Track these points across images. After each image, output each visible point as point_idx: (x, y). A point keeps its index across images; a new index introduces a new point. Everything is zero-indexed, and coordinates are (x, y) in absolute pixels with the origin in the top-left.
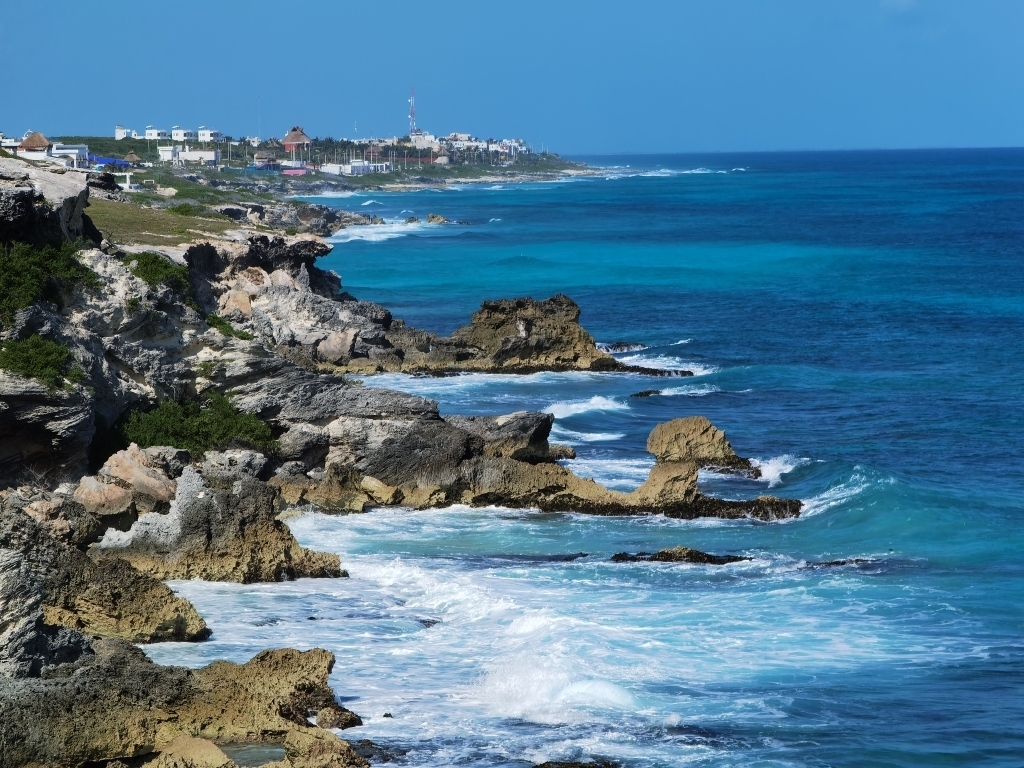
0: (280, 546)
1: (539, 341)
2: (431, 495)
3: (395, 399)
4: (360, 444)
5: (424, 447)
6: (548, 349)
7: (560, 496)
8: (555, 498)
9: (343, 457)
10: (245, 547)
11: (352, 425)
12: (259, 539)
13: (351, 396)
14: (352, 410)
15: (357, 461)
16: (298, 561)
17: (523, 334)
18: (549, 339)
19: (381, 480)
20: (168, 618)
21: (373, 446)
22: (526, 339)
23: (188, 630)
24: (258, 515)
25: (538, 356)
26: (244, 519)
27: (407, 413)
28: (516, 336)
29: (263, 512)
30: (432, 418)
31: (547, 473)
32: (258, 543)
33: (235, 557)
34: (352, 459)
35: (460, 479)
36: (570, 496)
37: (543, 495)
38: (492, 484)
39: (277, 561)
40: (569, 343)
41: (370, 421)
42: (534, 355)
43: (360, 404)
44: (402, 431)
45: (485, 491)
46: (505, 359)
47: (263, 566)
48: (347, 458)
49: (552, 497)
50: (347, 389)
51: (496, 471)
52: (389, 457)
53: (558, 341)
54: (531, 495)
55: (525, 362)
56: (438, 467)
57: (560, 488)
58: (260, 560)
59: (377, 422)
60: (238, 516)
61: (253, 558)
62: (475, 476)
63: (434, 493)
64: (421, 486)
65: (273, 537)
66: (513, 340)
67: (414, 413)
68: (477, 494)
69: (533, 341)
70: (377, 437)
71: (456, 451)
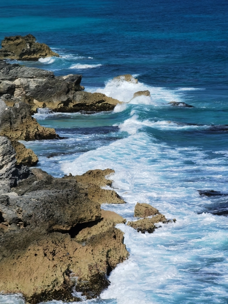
0: (35, 126)
1: (34, 50)
2: (58, 105)
3: (39, 71)
4: (27, 87)
5: (51, 88)
6: (37, 52)
7: (103, 104)
8: (102, 105)
9: (21, 92)
10: (24, 127)
11: (23, 81)
12: (28, 124)
13: (22, 71)
14: (23, 76)
15: (26, 93)
16: (41, 131)
17: (29, 47)
18: (37, 49)
19: (36, 99)
20: (26, 157)
21: (32, 88)
22: (30, 49)
23: (32, 161)
24: (26, 115)
25: (34, 54)
26: (22, 117)
27: (43, 76)
28: (26, 48)
29: (28, 114)
30: (52, 78)
31: (98, 96)
32: (28, 125)
33: (21, 131)
34: (24, 93)
35: (68, 99)
36: (107, 104)
37: (97, 104)
38: (80, 100)
39: (35, 132)
40: (44, 50)
41: (29, 79)
42: (32, 54)
43: (26, 73)
44: (42, 82)
45: (77, 103)
46: (23, 56)
47: (30, 133)
48: (22, 92)
49: (101, 104)
50: (21, 68)
51: (81, 96)
52: (38, 92)
53: (40, 49)
54: (93, 104)
55: (29, 57)
56: (59, 95)
57: (103, 101)
58: (29, 131)
59: (32, 79)
60: (20, 116)
61: (27, 131)
62: (74, 98)
63: (59, 104)
64: (55, 102)
65: (32, 123)
66: (26, 49)
67: (46, 76)
68: (75, 104)
69: (32, 49)
70: (33, 85)
71: (65, 89)
